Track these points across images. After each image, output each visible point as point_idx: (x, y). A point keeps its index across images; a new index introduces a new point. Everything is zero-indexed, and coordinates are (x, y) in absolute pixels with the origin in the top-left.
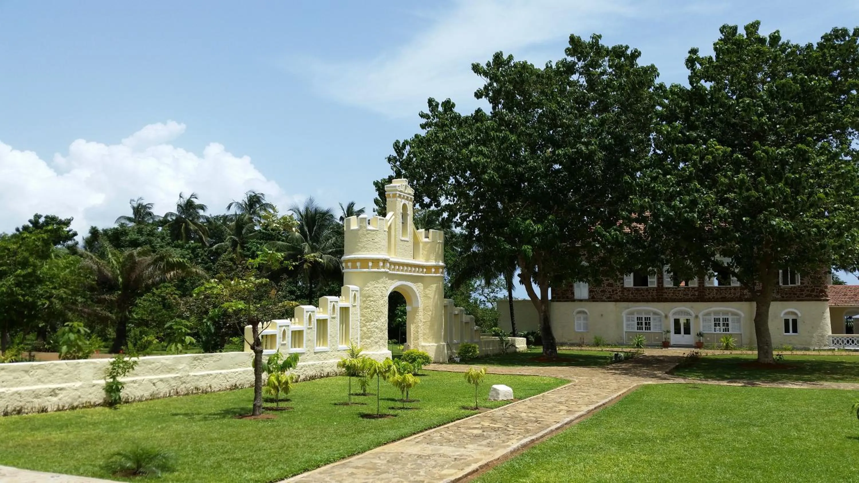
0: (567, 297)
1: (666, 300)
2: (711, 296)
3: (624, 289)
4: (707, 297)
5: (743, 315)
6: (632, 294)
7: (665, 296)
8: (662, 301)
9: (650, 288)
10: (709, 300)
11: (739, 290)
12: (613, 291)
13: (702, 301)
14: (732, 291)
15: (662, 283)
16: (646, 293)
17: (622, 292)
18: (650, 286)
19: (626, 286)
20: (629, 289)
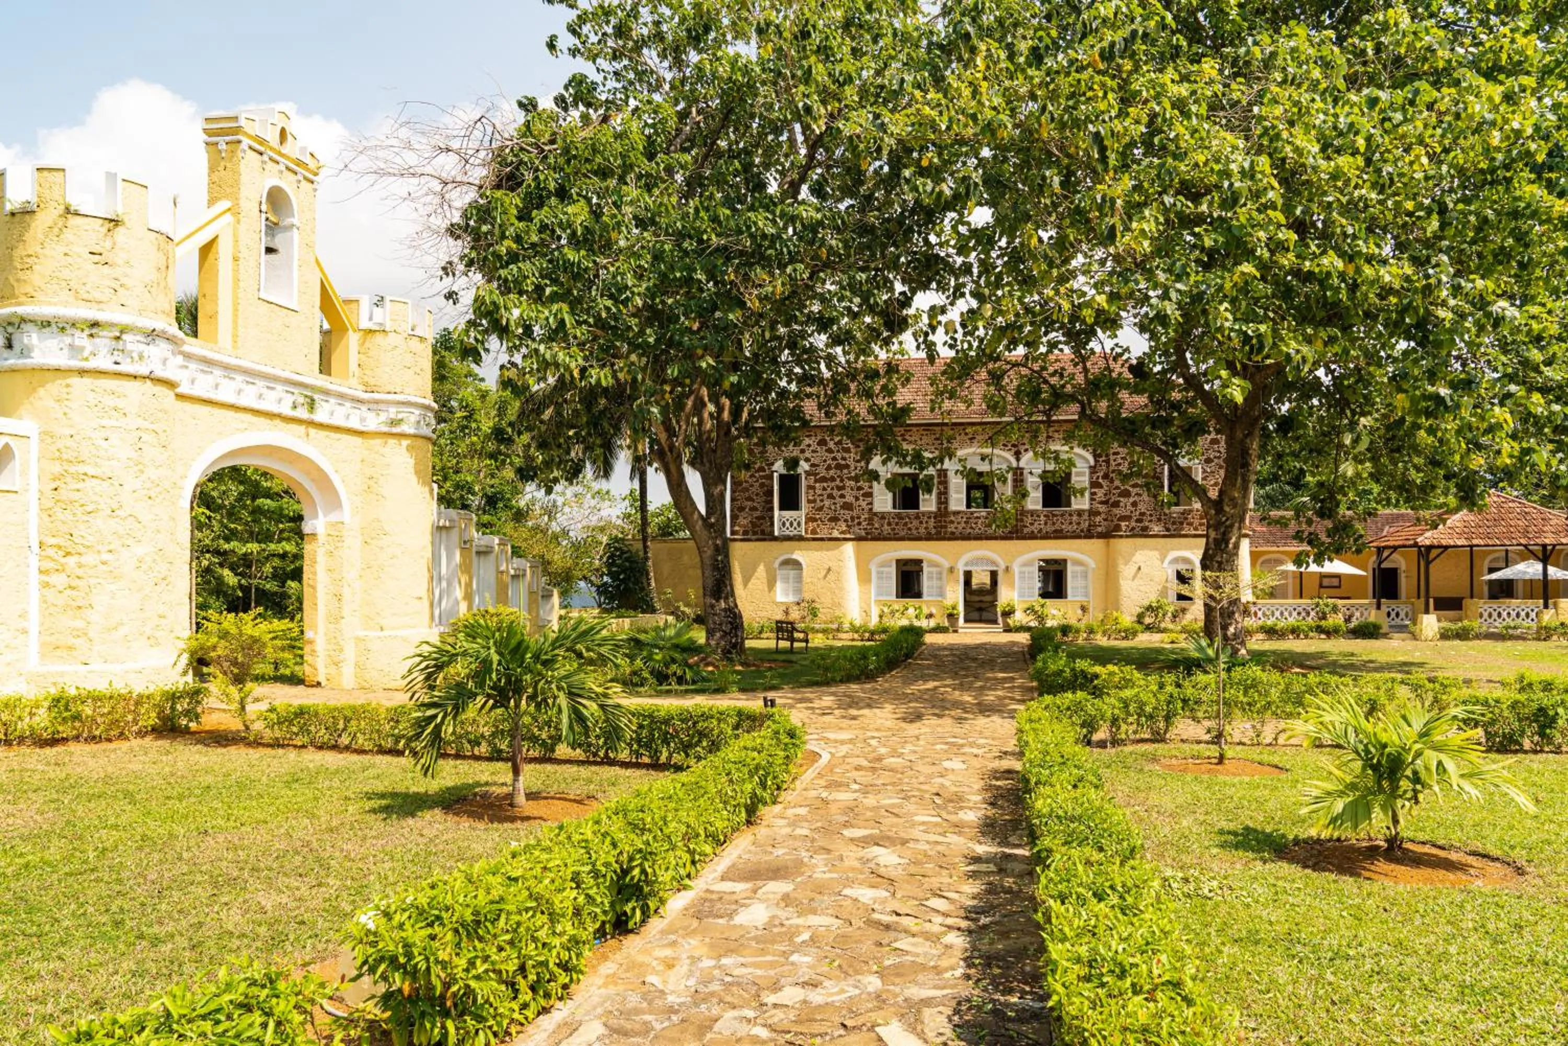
0: (763, 532)
1: (953, 537)
2: (1035, 528)
3: (872, 514)
4: (1026, 530)
5: (1092, 564)
6: (889, 524)
7: (951, 528)
8: (944, 539)
9: (924, 514)
10: (1032, 537)
11: (1086, 516)
12: (853, 518)
13: (1018, 538)
14: (1075, 518)
15: (946, 502)
16: (916, 523)
17: (870, 520)
18: (923, 508)
19: (877, 508)
20: (883, 516)
